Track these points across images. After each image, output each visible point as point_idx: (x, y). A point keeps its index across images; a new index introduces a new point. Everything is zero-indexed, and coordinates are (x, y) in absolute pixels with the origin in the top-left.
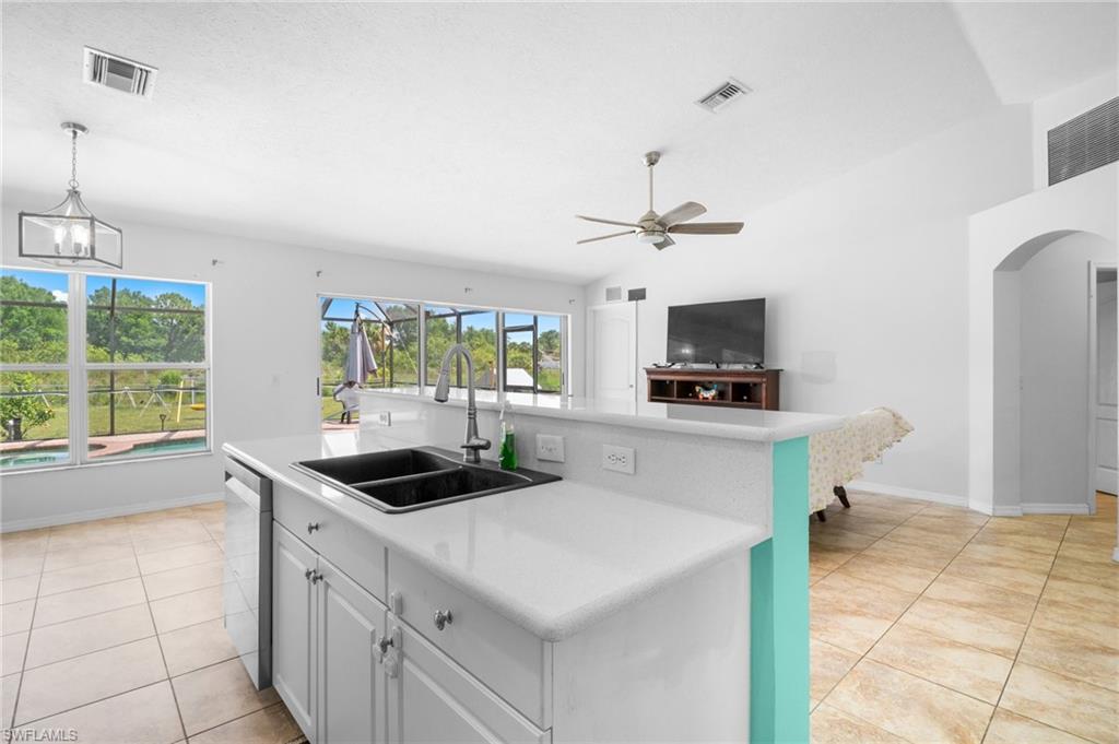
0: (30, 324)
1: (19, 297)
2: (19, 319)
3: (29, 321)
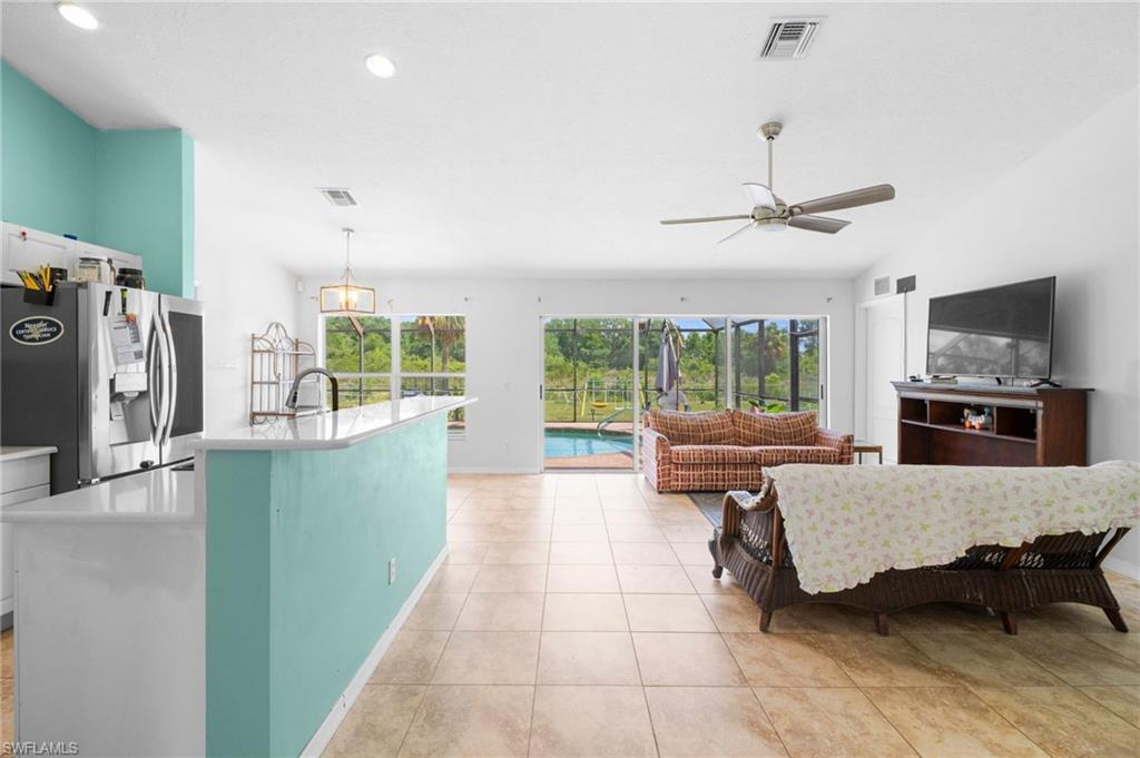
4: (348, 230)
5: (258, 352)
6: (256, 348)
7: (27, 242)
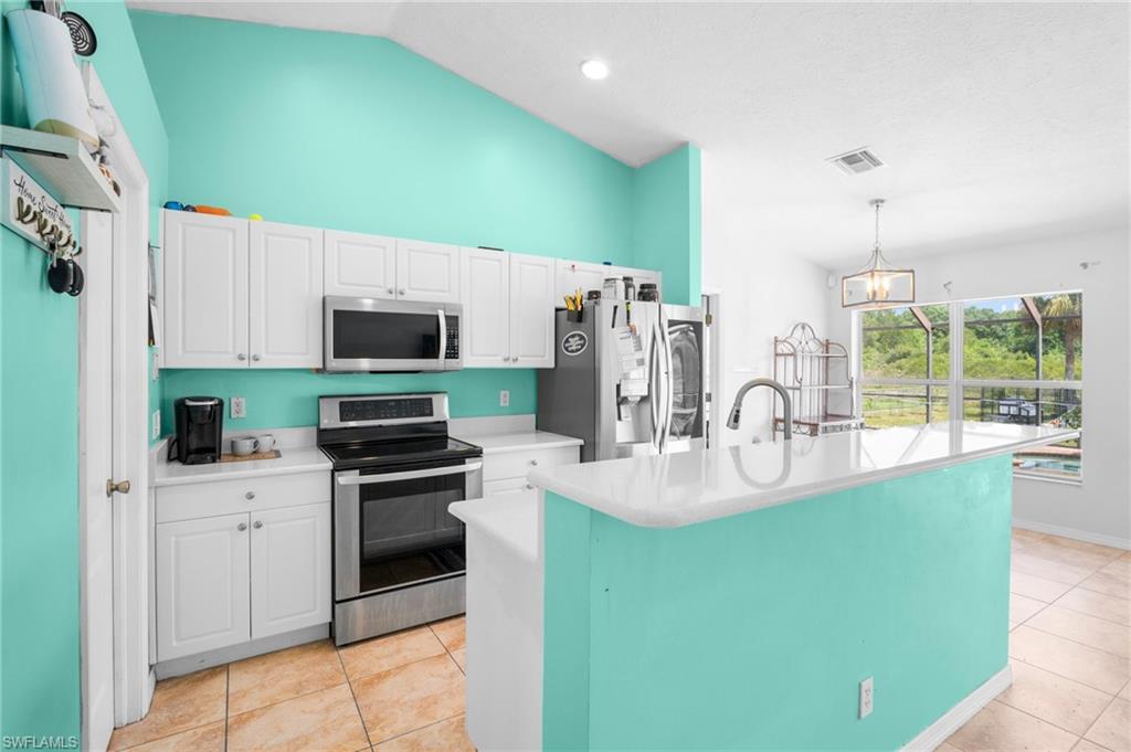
4: (877, 201)
5: (781, 355)
6: (779, 351)
7: (575, 272)
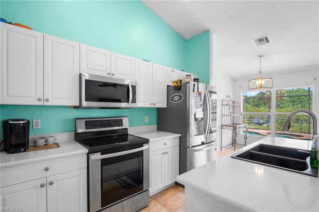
0: (305, 100)
1: (303, 93)
2: (302, 99)
3: (305, 99)
4: (261, 56)
5: (224, 105)
7: (174, 73)
